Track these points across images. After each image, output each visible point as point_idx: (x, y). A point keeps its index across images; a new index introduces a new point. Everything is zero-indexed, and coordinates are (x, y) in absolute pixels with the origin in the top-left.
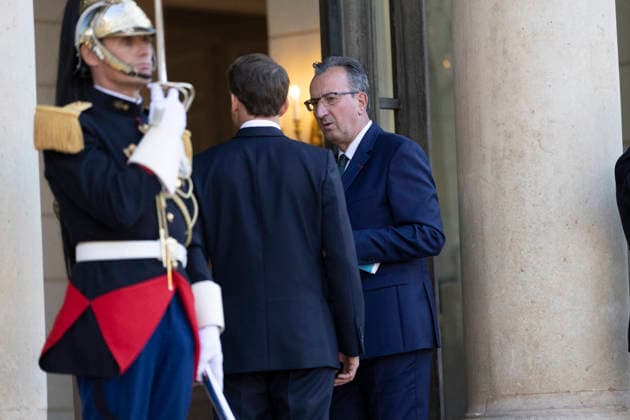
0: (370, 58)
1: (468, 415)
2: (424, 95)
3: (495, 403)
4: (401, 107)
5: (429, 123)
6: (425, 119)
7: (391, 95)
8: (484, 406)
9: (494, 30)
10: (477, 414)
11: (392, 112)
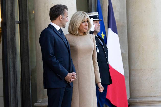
0: (13, 11)
1: (37, 102)
2: (27, 20)
3: (45, 99)
4: (21, 23)
5: (28, 27)
6: (27, 26)
7: (19, 20)
8: (41, 100)
9: (45, 4)
10: (40, 102)
11: (19, 24)
